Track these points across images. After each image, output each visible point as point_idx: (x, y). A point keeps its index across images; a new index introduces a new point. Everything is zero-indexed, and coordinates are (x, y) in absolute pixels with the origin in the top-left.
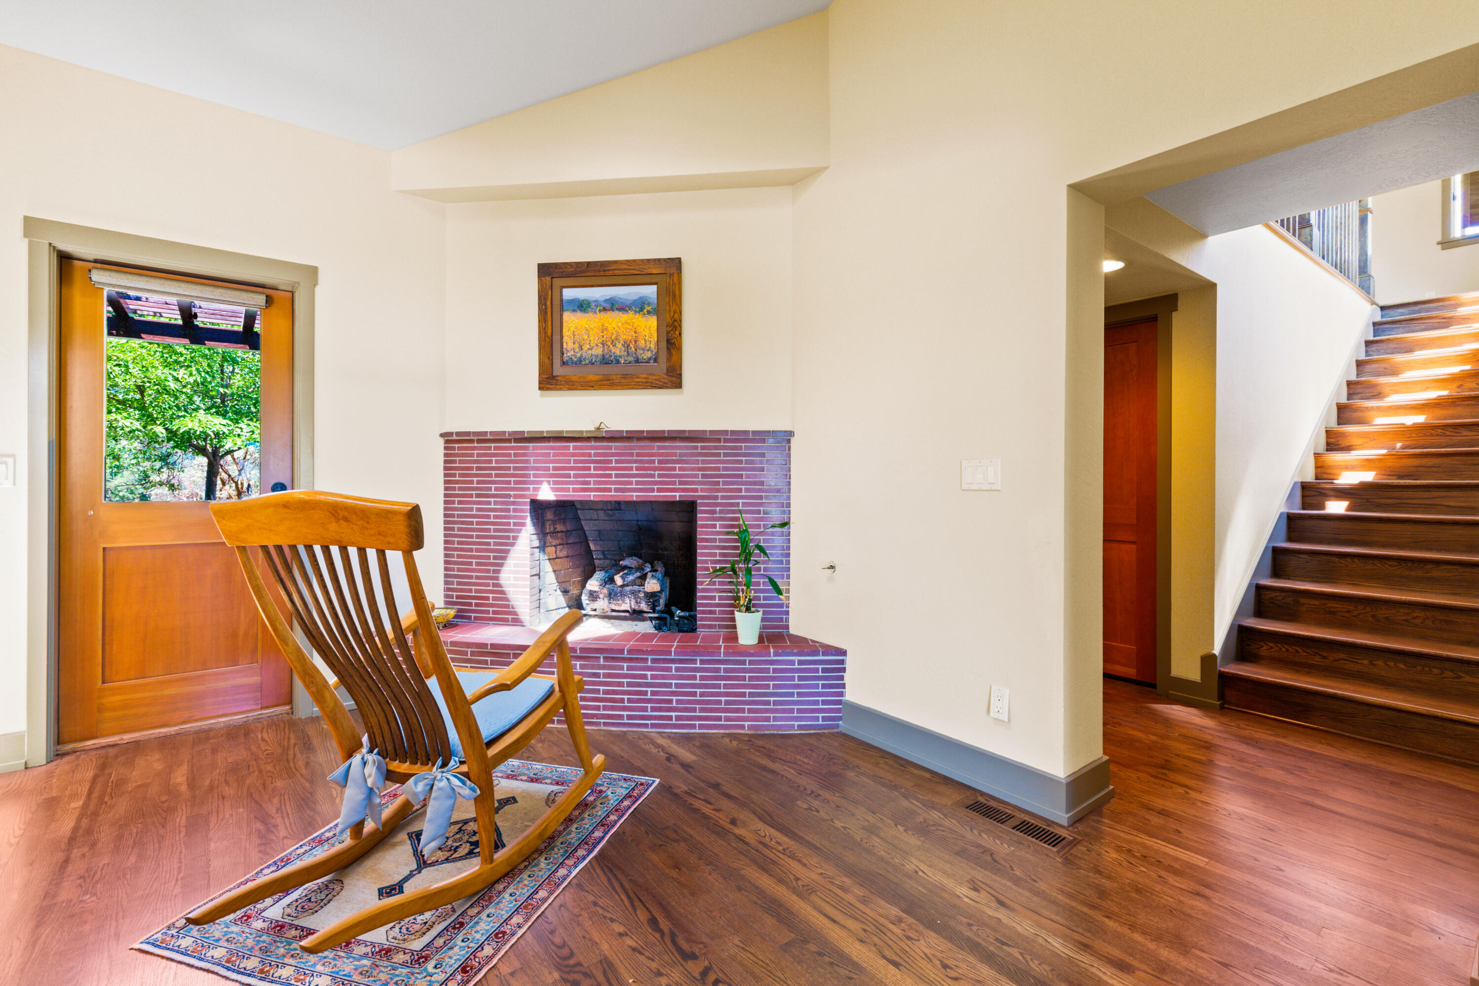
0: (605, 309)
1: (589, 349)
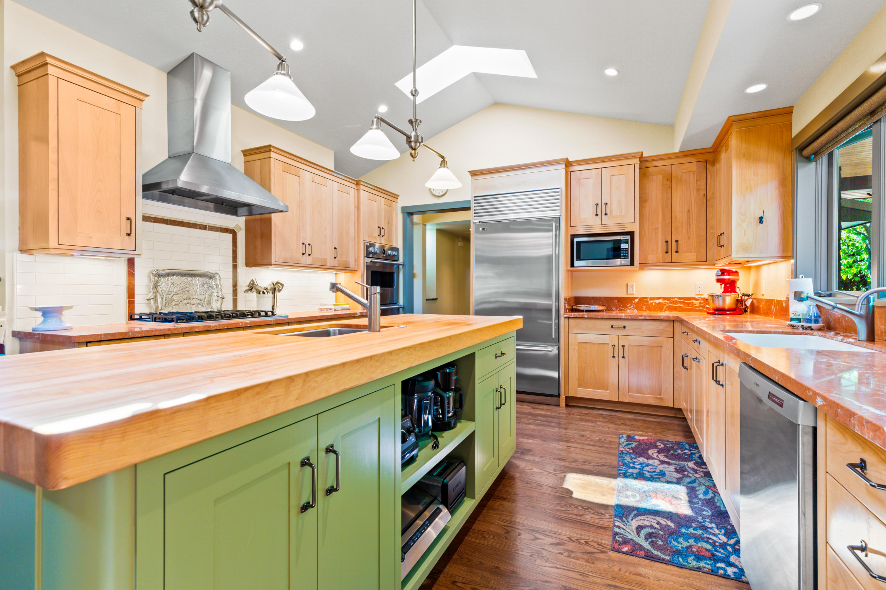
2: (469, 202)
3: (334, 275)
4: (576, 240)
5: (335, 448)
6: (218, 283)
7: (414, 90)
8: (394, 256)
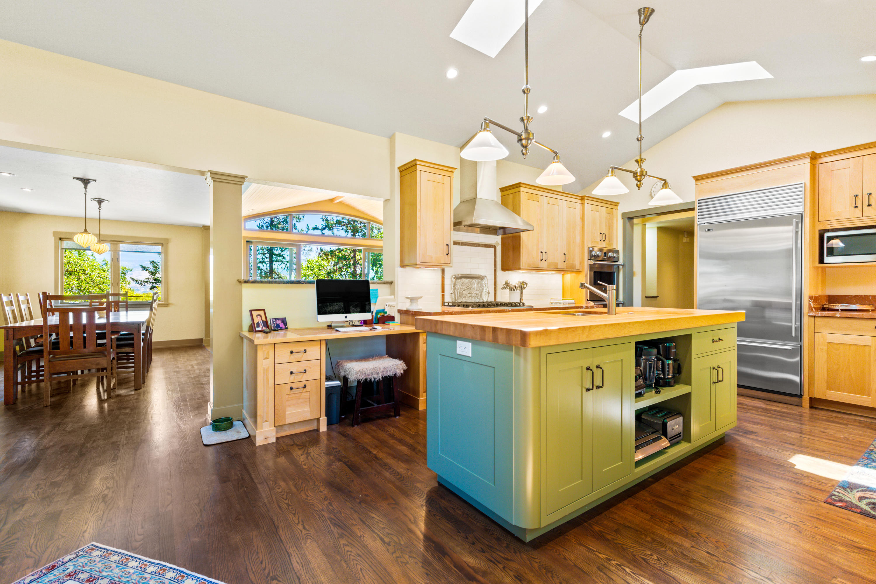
2: (693, 202)
3: (562, 276)
4: (827, 235)
5: (601, 366)
6: (486, 283)
7: (639, 137)
8: (614, 257)
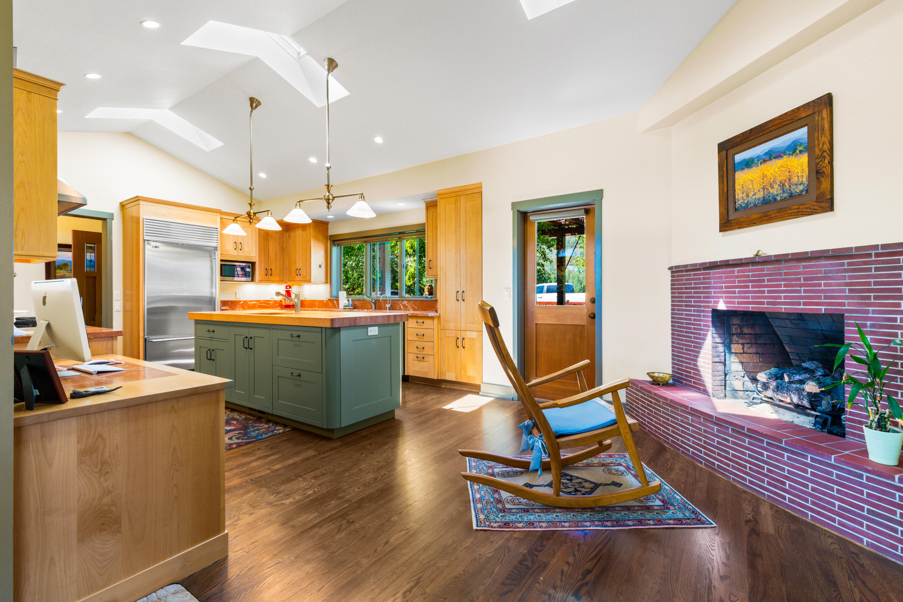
0: (765, 161)
1: (753, 195)
4: (225, 263)
